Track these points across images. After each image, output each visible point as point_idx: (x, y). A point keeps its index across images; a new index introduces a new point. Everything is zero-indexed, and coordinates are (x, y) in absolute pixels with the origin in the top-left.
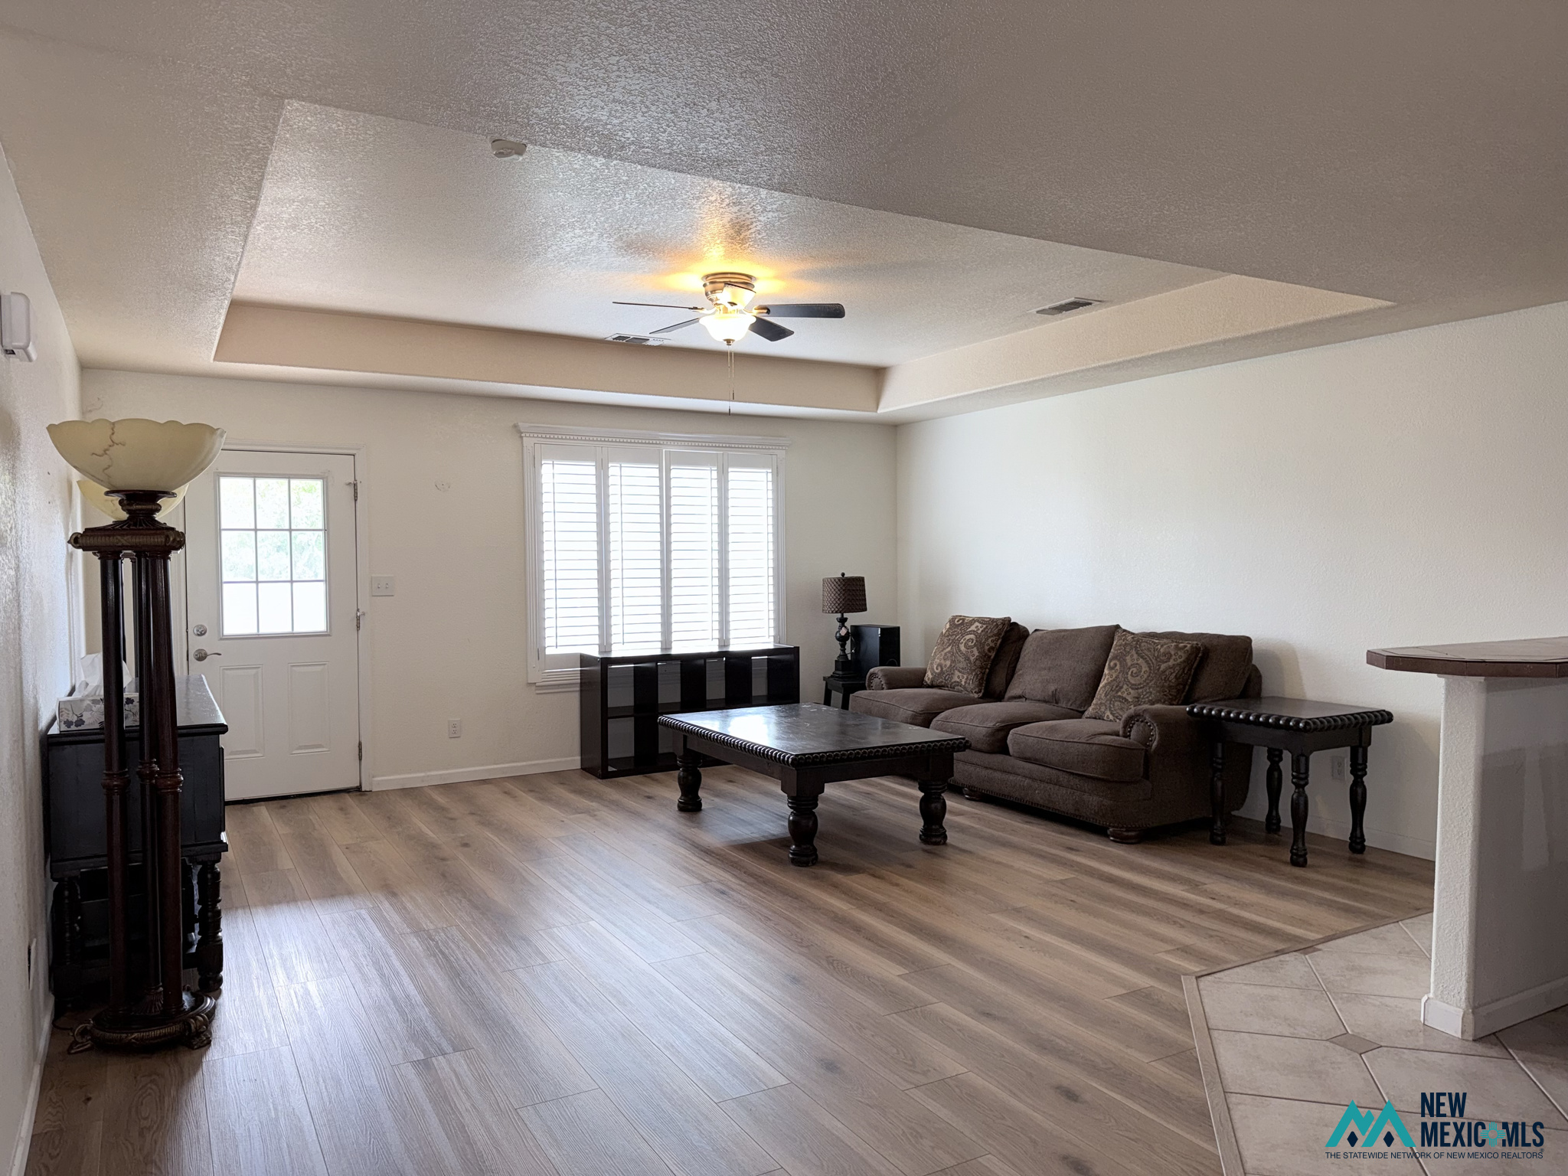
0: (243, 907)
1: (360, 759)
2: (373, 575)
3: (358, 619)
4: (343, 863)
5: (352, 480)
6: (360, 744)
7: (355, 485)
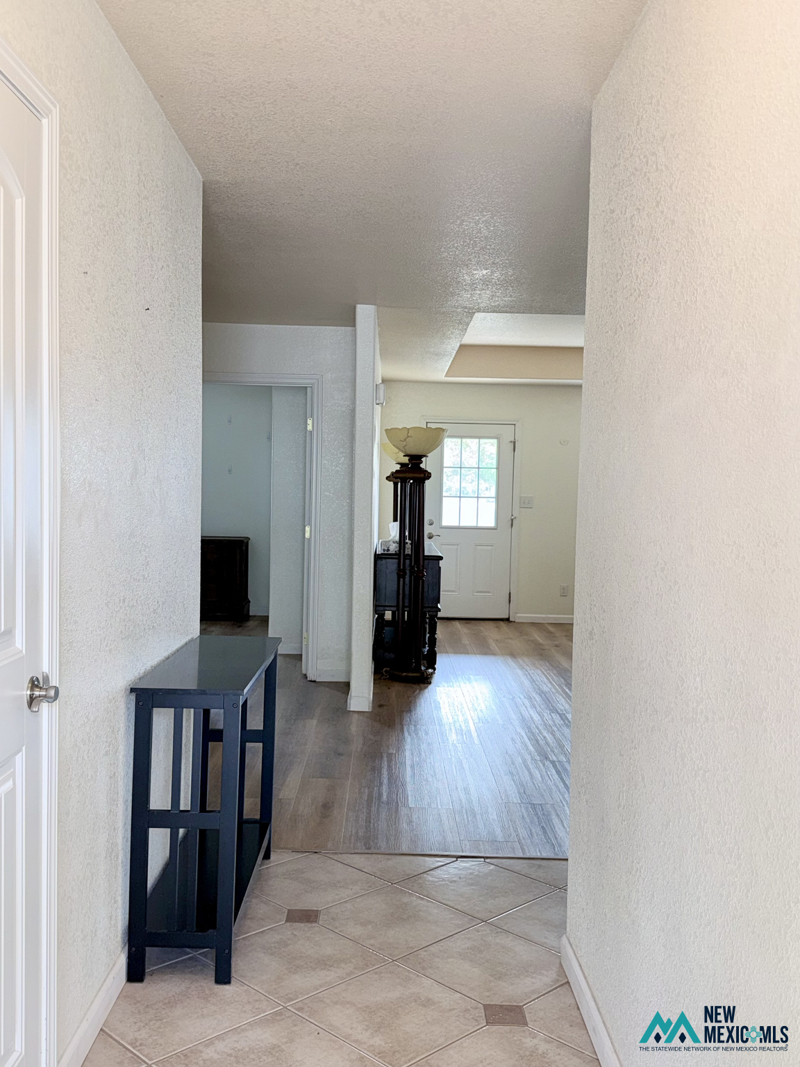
0: (445, 653)
1: (510, 602)
2: (522, 495)
3: (512, 520)
4: (493, 645)
5: (513, 440)
6: (510, 593)
7: (514, 442)
